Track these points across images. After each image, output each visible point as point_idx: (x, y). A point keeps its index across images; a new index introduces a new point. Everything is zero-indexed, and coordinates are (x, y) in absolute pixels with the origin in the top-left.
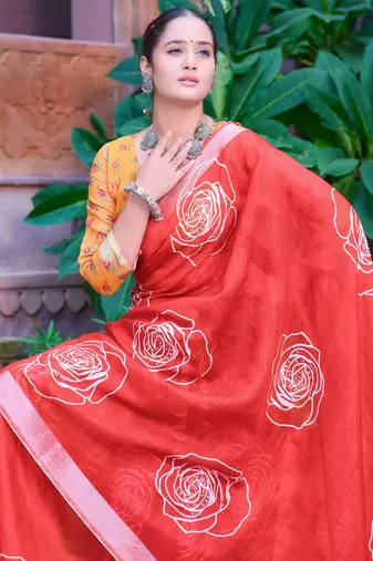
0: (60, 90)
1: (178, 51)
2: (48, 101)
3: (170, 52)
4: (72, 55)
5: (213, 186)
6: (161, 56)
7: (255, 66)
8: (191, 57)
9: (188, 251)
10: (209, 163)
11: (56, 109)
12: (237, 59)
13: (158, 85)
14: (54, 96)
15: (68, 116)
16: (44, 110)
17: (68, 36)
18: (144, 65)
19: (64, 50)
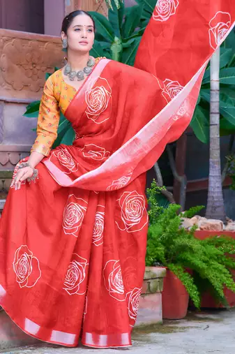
0: (39, 59)
1: (79, 29)
2: (33, 64)
3: (76, 30)
4: (46, 42)
5: (100, 88)
6: (71, 32)
7: (133, 44)
8: (84, 32)
9: (94, 117)
10: (96, 78)
11: (38, 68)
12: (124, 41)
13: (70, 44)
14: (36, 61)
15: (43, 71)
16: (31, 68)
17: (43, 32)
18: (63, 35)
19: (42, 39)
